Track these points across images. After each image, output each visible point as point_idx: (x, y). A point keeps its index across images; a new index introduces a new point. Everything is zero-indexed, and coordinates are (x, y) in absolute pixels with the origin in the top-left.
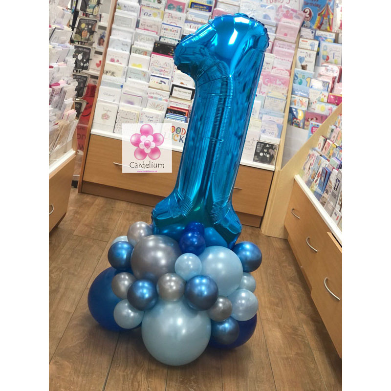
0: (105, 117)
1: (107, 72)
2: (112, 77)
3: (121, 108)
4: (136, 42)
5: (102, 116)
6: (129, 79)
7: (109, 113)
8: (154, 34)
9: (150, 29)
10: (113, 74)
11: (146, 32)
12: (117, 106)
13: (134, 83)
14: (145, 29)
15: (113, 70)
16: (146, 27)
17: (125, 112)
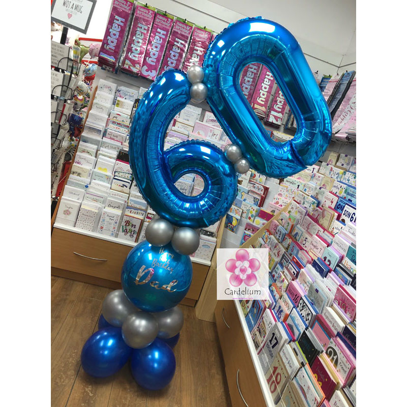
0: (67, 212)
1: (74, 173)
2: (78, 177)
3: (82, 207)
4: (101, 149)
5: (64, 211)
6: (93, 181)
7: (70, 210)
8: (119, 144)
9: (115, 138)
10: (79, 174)
11: (112, 142)
12: (79, 205)
13: (98, 185)
14: (111, 138)
15: (79, 171)
16: (112, 137)
17: (86, 210)
